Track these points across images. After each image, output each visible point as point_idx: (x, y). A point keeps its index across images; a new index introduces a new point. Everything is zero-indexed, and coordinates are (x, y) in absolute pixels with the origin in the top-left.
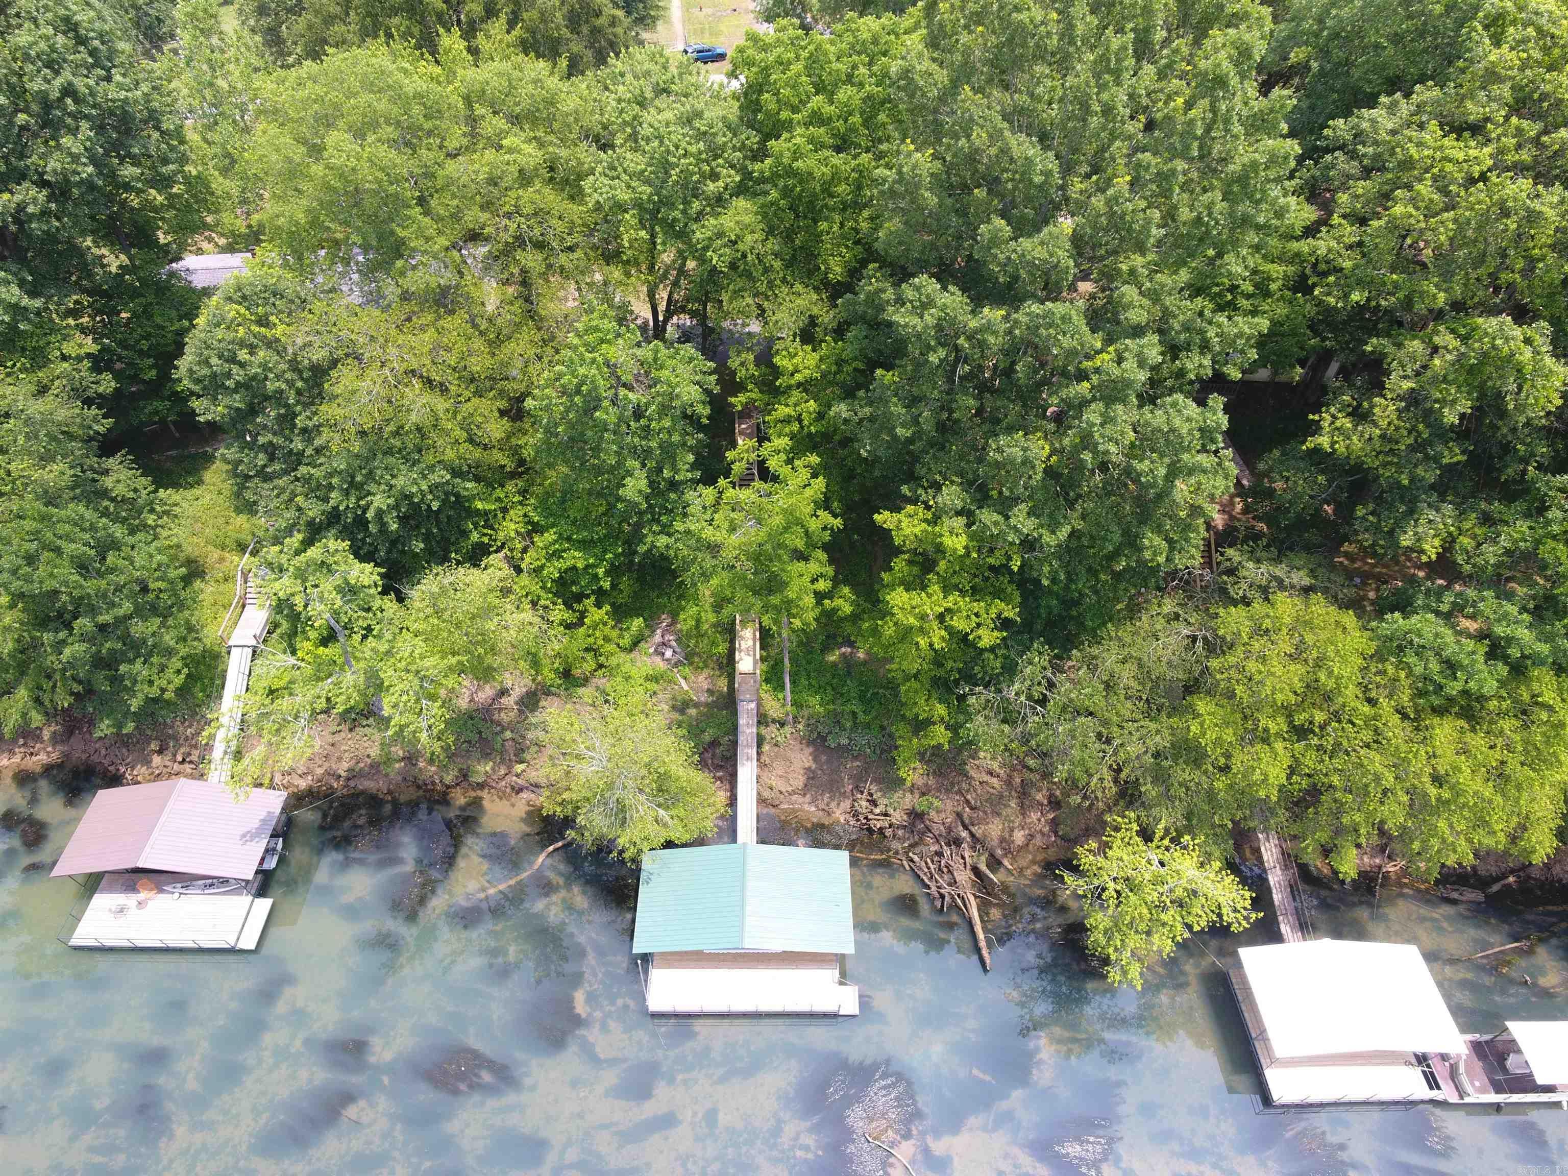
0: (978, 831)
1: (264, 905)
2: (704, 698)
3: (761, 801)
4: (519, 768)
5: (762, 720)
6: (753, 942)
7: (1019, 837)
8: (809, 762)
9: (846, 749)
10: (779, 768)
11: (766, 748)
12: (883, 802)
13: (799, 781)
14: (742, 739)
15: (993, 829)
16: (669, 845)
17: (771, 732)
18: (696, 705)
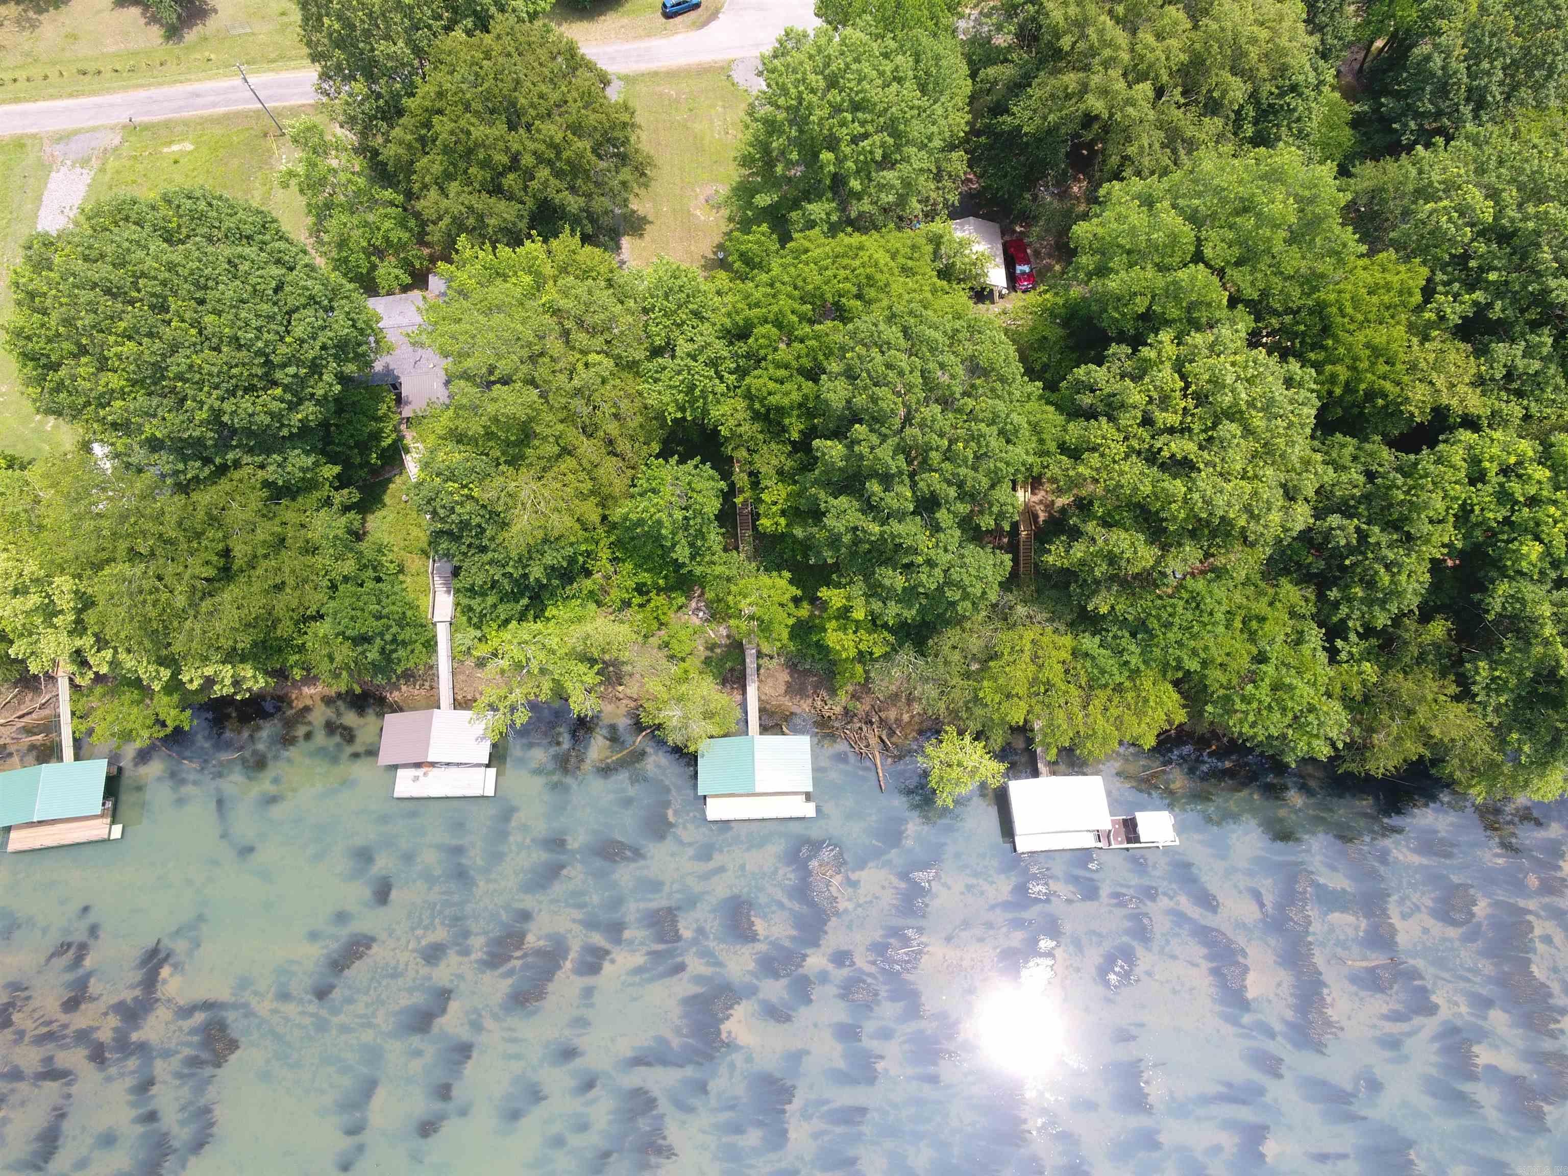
0: (882, 714)
1: (492, 771)
2: (724, 641)
3: (762, 711)
4: (620, 688)
5: (760, 655)
6: (758, 790)
7: (906, 717)
8: (787, 678)
9: (809, 671)
10: (770, 682)
11: (762, 671)
12: (830, 702)
13: (782, 688)
14: (748, 671)
15: (892, 714)
16: (711, 737)
17: (765, 661)
18: (720, 646)
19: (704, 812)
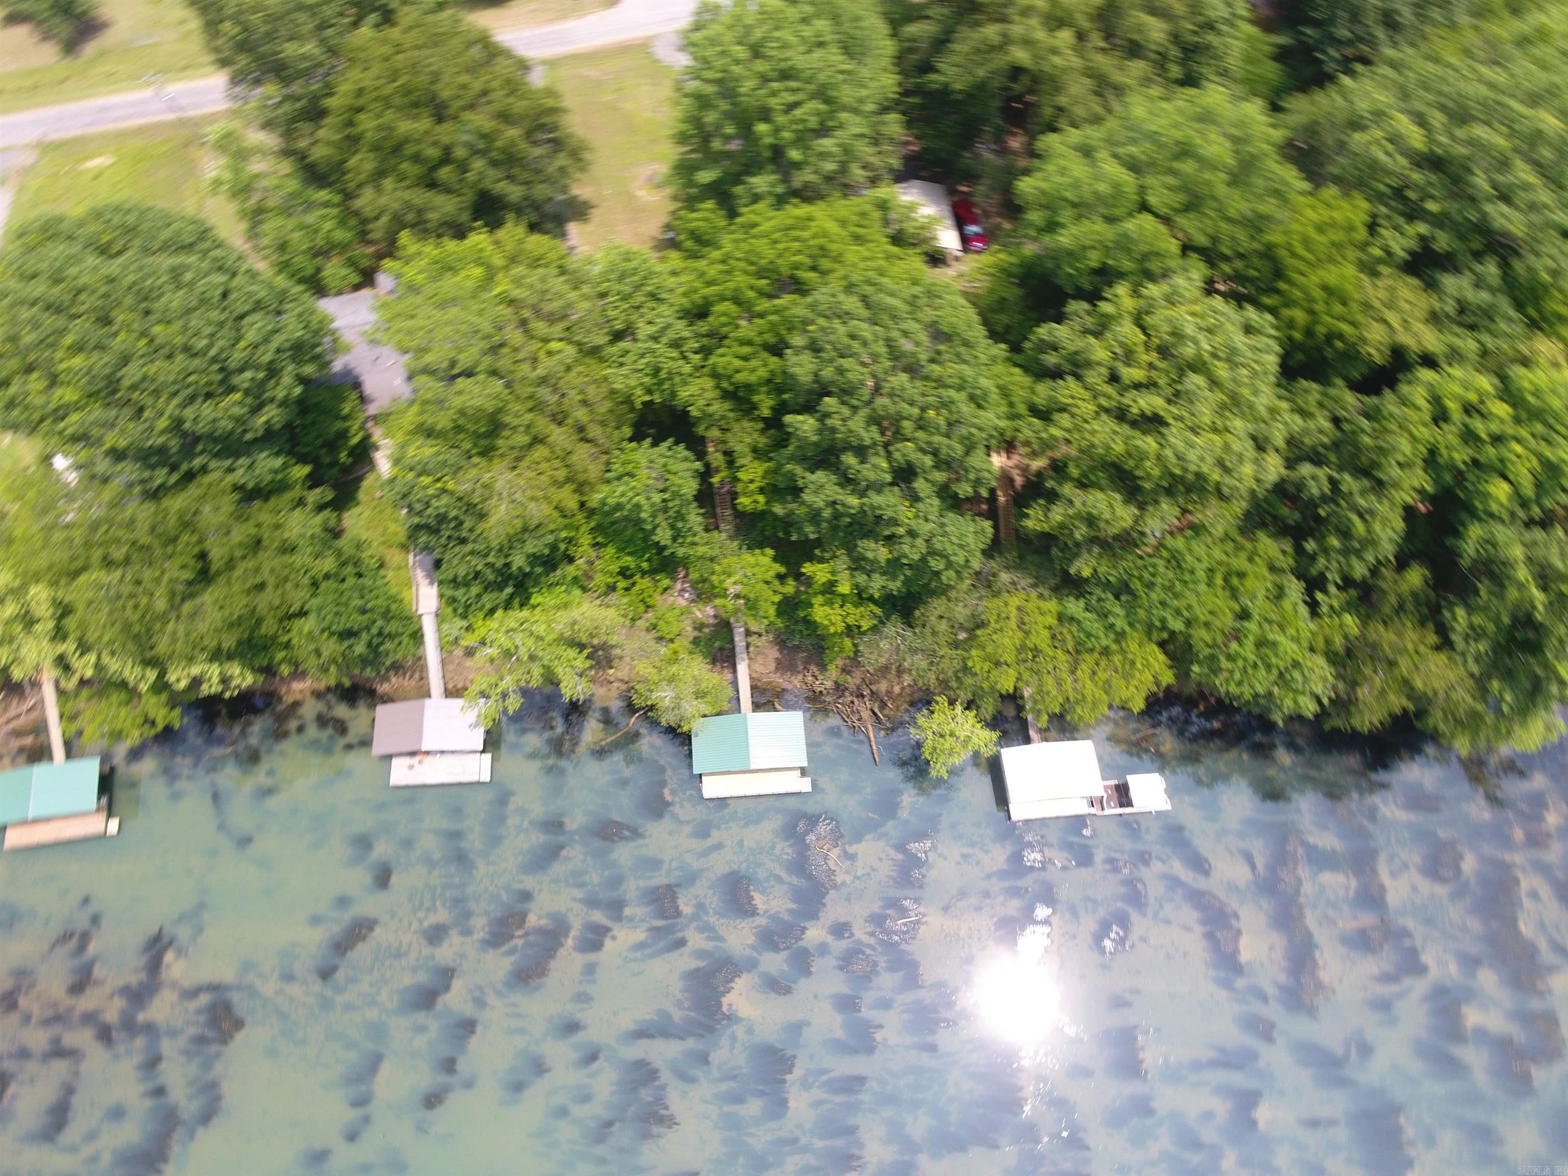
0: (874, 688)
1: (488, 757)
2: (712, 621)
3: (753, 688)
4: (611, 671)
5: (748, 633)
6: (753, 767)
7: (897, 689)
8: (777, 654)
9: (797, 647)
10: (760, 659)
11: (751, 649)
12: (820, 677)
13: (772, 666)
14: (738, 650)
15: (883, 687)
16: (705, 716)
17: (753, 639)
18: (708, 626)
19: (700, 790)
